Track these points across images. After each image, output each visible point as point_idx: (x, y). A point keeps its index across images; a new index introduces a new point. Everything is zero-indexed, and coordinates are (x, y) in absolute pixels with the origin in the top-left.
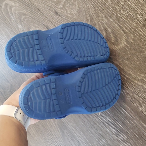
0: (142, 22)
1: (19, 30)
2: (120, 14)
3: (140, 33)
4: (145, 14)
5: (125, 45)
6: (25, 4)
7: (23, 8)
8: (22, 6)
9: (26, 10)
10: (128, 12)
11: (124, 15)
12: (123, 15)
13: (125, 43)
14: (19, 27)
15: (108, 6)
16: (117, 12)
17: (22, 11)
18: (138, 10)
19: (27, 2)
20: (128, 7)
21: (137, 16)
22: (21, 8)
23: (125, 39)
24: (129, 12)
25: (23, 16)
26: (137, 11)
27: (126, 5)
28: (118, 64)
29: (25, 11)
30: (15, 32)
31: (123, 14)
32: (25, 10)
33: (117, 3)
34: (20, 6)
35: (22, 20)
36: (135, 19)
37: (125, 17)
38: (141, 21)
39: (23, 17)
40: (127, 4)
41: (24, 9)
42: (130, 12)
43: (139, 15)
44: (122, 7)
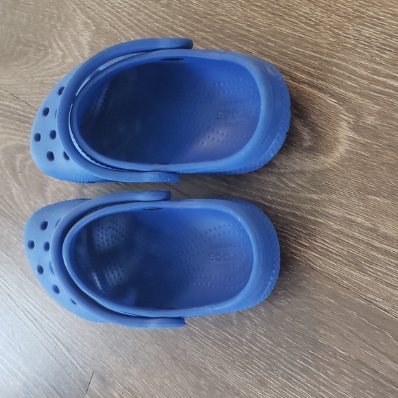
0: (391, 47)
1: (16, 200)
2: (305, 48)
3: (392, 85)
4: (390, 18)
5: (354, 141)
6: (18, 117)
7: (14, 132)
8: (12, 127)
9: (24, 134)
10: (330, 30)
11: (320, 46)
12: (317, 48)
13: (352, 134)
14: (14, 191)
15: (261, 37)
16: (296, 45)
17: (13, 143)
18: (362, 13)
19: (23, 111)
20: (325, 15)
21: (367, 32)
22: (9, 134)
23: (349, 123)
24: (333, 32)
25: (17, 155)
26: (358, 17)
27: (318, 13)
28: (348, 216)
29: (20, 138)
30: (4, 209)
31: (317, 44)
32: (19, 136)
33: (286, 17)
34: (6, 128)
35: (18, 169)
36: (362, 44)
37: (327, 48)
38: (385, 42)
39: (20, 157)
40: (320, 7)
41: (17, 133)
42: (337, 31)
43: (370, 27)
44: (305, 23)
